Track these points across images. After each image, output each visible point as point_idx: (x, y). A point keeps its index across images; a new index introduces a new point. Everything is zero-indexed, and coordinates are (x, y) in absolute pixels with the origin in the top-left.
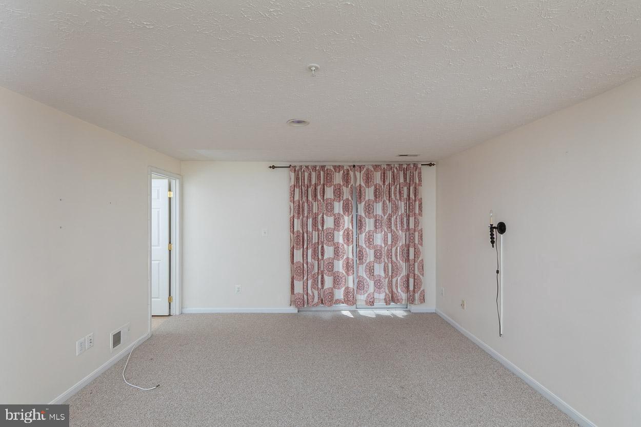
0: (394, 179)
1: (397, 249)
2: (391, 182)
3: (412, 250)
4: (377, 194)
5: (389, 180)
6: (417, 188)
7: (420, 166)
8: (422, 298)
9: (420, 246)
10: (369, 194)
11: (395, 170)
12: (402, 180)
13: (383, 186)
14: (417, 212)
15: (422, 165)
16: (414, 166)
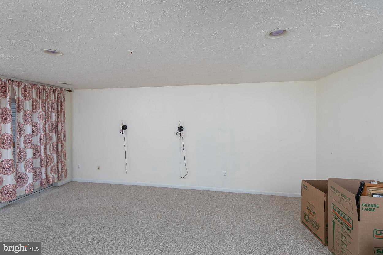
0: (47, 97)
1: (50, 146)
2: (45, 98)
3: (60, 145)
4: (34, 107)
5: (44, 96)
6: (62, 104)
7: (64, 90)
8: (66, 174)
9: (64, 142)
10: (28, 105)
11: (48, 91)
12: (53, 98)
13: (39, 101)
14: (63, 120)
15: (65, 90)
16: (60, 90)
